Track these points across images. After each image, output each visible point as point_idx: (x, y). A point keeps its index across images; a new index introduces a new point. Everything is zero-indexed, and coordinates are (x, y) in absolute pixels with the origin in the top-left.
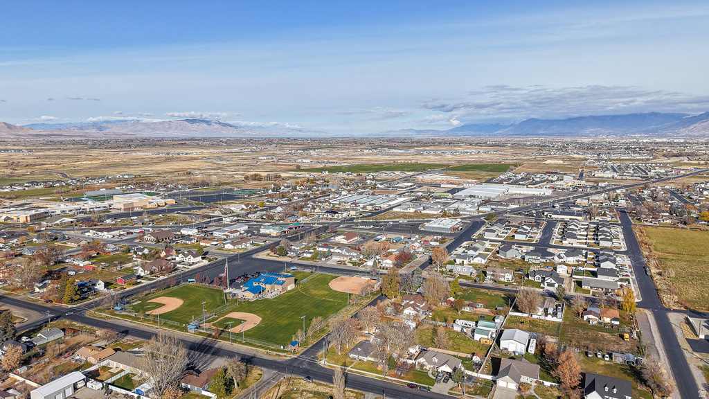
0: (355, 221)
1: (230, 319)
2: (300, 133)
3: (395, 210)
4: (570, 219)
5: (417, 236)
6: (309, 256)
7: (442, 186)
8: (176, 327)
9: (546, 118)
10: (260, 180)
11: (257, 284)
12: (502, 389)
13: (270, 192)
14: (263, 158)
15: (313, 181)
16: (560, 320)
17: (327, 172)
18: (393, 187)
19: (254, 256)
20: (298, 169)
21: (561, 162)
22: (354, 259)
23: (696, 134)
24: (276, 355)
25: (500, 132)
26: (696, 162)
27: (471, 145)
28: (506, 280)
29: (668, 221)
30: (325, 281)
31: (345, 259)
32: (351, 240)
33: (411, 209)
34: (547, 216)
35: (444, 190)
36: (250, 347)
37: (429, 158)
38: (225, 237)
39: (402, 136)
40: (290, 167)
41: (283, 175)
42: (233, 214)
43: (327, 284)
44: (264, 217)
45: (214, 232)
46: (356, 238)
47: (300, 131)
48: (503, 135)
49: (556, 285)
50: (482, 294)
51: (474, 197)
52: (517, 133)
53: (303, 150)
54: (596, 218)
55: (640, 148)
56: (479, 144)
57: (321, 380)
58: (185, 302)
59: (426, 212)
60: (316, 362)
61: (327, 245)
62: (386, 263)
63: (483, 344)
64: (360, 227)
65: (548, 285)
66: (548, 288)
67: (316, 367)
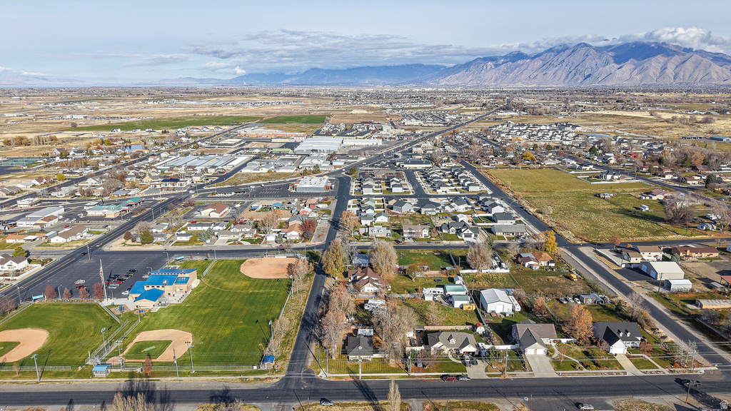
0: (205, 188)
1: (145, 344)
2: (44, 82)
3: (244, 171)
4: (426, 168)
5: (296, 200)
6: (184, 239)
7: (273, 140)
8: (69, 374)
9: (327, 68)
10: (28, 144)
11: (150, 288)
12: (533, 357)
13: (58, 159)
14: (11, 115)
15: (110, 142)
16: (508, 271)
17: (119, 130)
18: (219, 145)
19: (106, 248)
20: (74, 127)
21: (366, 112)
22: (247, 236)
23: (452, 84)
24: (256, 379)
25: (288, 81)
26: (474, 108)
27: (266, 95)
28: (423, 237)
29: (501, 163)
30: (234, 269)
31: (236, 237)
32: (223, 213)
33: (264, 169)
34: (399, 166)
35: (278, 145)
36: (210, 378)
37: (231, 110)
38: (39, 227)
39: (180, 85)
40: (59, 126)
41: (59, 136)
42: (24, 194)
43: (239, 271)
44: (78, 194)
45: (18, 222)
46: (226, 210)
47: (44, 79)
48: (290, 85)
49: (473, 236)
50: (414, 255)
51: (316, 151)
52: (303, 82)
53: (65, 103)
54: (443, 165)
55: (421, 97)
56: (274, 94)
57: (342, 399)
58: (50, 333)
59: (281, 171)
60: (314, 376)
61: (195, 222)
62: (291, 236)
63: (467, 311)
64: (219, 195)
65: (465, 236)
66: (466, 239)
67: (321, 383)
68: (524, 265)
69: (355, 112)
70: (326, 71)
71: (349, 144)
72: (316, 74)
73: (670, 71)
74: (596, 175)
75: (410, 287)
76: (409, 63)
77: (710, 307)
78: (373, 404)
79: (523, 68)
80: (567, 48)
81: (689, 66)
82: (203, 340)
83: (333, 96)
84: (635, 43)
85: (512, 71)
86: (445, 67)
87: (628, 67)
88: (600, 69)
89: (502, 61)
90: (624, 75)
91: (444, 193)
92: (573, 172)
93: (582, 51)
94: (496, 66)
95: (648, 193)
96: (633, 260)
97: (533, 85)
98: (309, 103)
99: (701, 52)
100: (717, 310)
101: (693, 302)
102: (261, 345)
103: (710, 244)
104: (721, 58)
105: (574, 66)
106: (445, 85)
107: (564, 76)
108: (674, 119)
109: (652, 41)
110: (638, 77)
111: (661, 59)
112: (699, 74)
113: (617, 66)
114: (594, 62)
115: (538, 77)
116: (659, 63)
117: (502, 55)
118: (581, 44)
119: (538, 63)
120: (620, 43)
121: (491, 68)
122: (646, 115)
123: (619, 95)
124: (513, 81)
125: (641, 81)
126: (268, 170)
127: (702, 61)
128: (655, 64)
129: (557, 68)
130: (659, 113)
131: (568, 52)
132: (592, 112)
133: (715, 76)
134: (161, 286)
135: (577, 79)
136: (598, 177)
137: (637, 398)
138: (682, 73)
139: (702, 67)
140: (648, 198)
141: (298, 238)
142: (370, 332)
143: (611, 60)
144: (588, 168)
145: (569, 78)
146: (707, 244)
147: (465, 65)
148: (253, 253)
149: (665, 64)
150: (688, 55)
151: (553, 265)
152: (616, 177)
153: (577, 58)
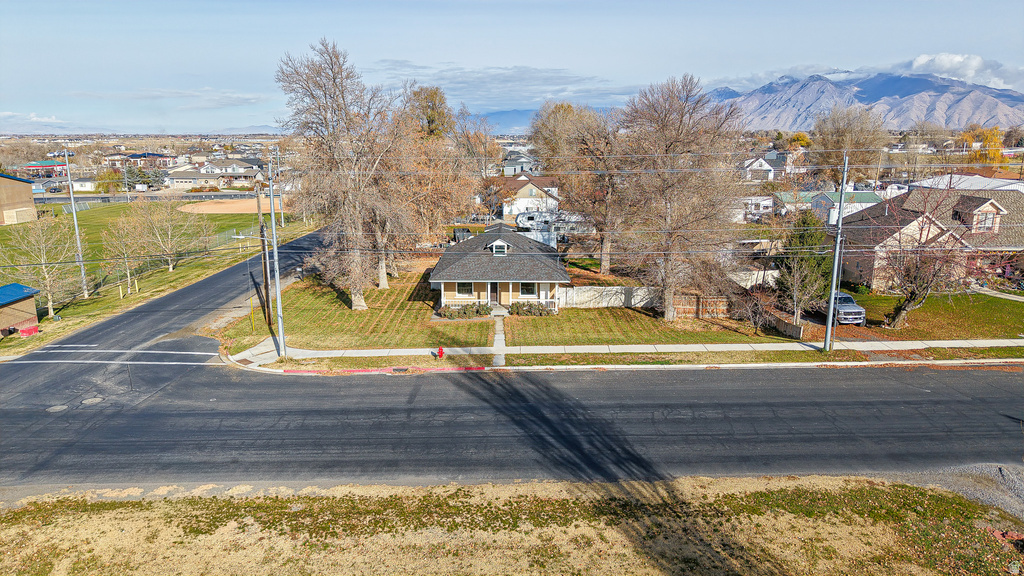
73: (940, 114)
80: (795, 82)
81: (966, 105)
87: (880, 107)
93: (816, 86)
99: (985, 89)
104: (1009, 96)
105: (804, 107)
107: (791, 120)
110: (895, 122)
111: (926, 96)
112: (981, 117)
113: (867, 107)
114: (832, 102)
115: (754, 122)
116: (925, 102)
118: (813, 76)
119: (754, 103)
120: (868, 75)
127: (985, 99)
128: (919, 103)
129: (780, 110)
131: (796, 87)
133: (1003, 120)
135: (809, 125)
138: (957, 116)
139: (985, 108)
143: (856, 98)
145: (798, 124)
149: (933, 103)
153: (808, 96)
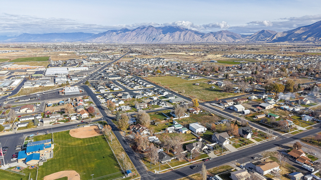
0: (9, 98)
3: (24, 87)
4: (120, 79)
6: (23, 126)
7: (27, 71)
11: (31, 153)
12: (226, 146)
16: (189, 116)
21: (67, 55)
22: (59, 119)
23: (98, 41)
28: (145, 108)
29: (149, 75)
30: (67, 136)
31: (54, 120)
33: (36, 85)
34: (106, 79)
43: (70, 136)
49: (165, 104)
51: (58, 74)
54: (126, 77)
59: (47, 85)
60: (153, 173)
61: (21, 116)
62: (84, 116)
63: (188, 134)
64: (21, 101)
65: (162, 105)
66: (163, 106)
67: (159, 176)
68: (193, 113)
69: (61, 55)
70: (32, 35)
71: (71, 70)
72: (27, 36)
73: (182, 37)
74: (188, 77)
75: (158, 129)
76: (77, 32)
77: (260, 118)
78: (187, 178)
79: (128, 35)
80: (145, 27)
81: (188, 35)
82: (84, 172)
83: (42, 47)
84: (169, 26)
85: (124, 36)
86: (94, 34)
87: (168, 35)
88: (158, 36)
89: (119, 32)
90: (166, 39)
91: (137, 89)
92: (178, 76)
93: (151, 29)
94: (117, 34)
95: (210, 82)
96: (226, 106)
97: (134, 43)
98: (31, 51)
99: (190, 30)
100: (262, 118)
101: (254, 117)
102: (116, 167)
103: (243, 97)
104: (197, 33)
105: (148, 35)
106: (95, 42)
107: (145, 39)
108: (194, 55)
109: (175, 26)
110: (172, 39)
111: (178, 32)
112: (191, 38)
113: (164, 35)
114: (156, 33)
115: (135, 39)
117: (119, 29)
118: (150, 26)
119: (134, 33)
120: (164, 26)
121: (115, 35)
122: (184, 54)
123: (168, 46)
124: (125, 40)
125: (173, 41)
126: (39, 85)
128: (177, 34)
129: (142, 35)
130: (189, 53)
131: (145, 29)
132: (165, 53)
133: (196, 39)
134: (37, 152)
135: (150, 40)
136: (188, 78)
137: (266, 151)
138: (186, 38)
139: (192, 36)
140: (211, 84)
141: (87, 116)
142: (162, 150)
143: (162, 33)
144: (183, 74)
145: (147, 40)
146: (241, 97)
147: (103, 33)
148: (70, 127)
149: (180, 35)
150: (187, 31)
151: (202, 111)
152: (195, 77)
153: (149, 32)
